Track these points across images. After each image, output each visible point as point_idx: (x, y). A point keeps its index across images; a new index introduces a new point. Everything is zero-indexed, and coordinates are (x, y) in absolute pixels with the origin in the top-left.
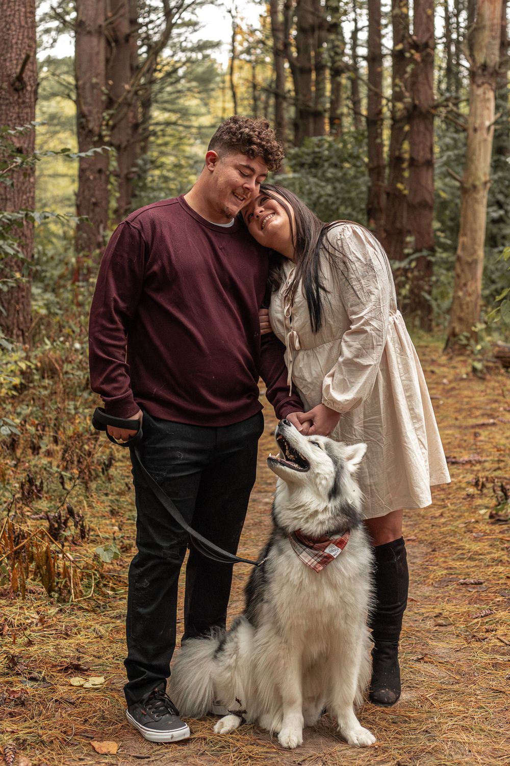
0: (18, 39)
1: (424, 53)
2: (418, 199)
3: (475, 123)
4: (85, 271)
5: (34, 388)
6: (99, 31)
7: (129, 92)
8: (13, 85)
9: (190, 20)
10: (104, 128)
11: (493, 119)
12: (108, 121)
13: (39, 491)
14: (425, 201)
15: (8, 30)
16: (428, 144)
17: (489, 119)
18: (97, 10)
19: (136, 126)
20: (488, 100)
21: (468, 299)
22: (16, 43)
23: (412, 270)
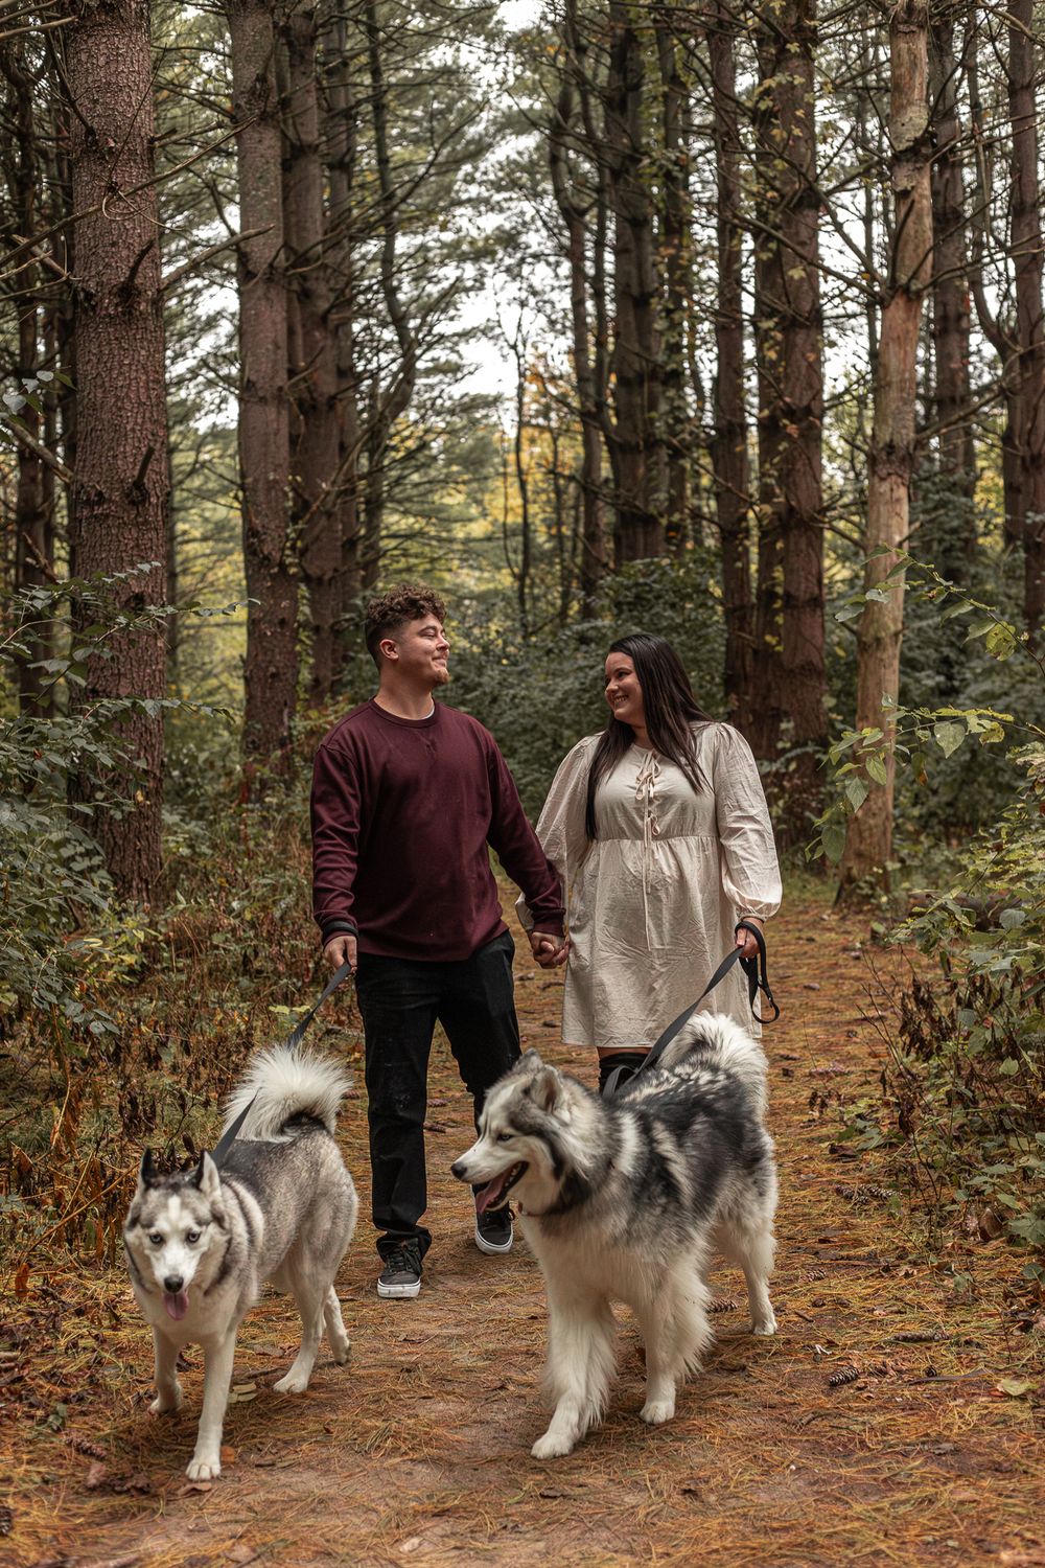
0: (136, 423)
1: (804, 424)
2: (799, 660)
3: (878, 538)
4: (258, 786)
5: (163, 970)
6: (279, 396)
7: (328, 493)
8: (128, 496)
9: (447, 361)
10: (288, 552)
11: (906, 532)
12: (295, 541)
13: (151, 1119)
14: (811, 663)
15: (120, 409)
16: (814, 571)
17: (901, 532)
18: (275, 362)
19: (351, 544)
20: (898, 500)
21: (872, 822)
22: (133, 430)
23: (790, 776)
